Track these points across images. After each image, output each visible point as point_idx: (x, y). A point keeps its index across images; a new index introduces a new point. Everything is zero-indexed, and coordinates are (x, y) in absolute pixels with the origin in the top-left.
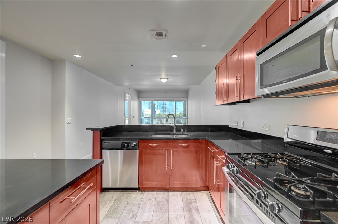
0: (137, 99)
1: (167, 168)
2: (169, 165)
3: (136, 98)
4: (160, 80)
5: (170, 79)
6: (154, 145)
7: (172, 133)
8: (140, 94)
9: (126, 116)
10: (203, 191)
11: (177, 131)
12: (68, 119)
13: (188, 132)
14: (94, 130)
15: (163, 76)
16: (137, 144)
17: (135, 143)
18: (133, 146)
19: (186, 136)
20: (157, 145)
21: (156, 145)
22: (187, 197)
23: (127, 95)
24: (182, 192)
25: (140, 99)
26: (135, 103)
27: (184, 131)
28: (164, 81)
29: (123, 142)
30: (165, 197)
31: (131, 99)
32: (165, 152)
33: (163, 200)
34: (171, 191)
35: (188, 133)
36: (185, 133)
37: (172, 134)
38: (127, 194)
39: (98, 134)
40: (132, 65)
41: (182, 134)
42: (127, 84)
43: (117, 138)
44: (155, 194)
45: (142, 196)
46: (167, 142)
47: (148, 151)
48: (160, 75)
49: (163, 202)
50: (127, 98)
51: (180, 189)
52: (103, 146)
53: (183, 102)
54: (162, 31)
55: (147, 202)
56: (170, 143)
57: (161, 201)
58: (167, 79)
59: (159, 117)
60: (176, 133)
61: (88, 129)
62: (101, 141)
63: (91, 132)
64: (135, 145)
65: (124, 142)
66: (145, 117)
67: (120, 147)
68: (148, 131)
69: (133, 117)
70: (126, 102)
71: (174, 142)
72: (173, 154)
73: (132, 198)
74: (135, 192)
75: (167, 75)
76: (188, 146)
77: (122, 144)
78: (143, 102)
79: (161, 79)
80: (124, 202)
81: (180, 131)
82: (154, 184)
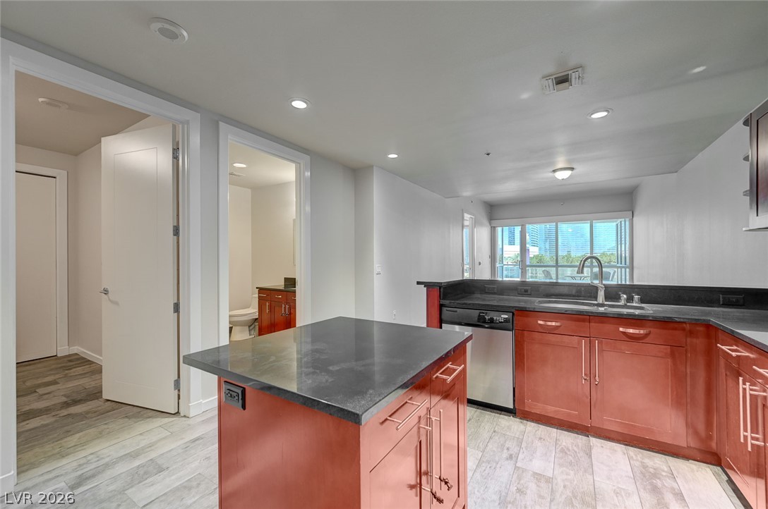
0: (488, 224)
1: (585, 379)
2: (590, 374)
3: (486, 221)
4: (551, 174)
5: (580, 169)
6: (549, 323)
7: (596, 302)
8: (494, 211)
9: (465, 262)
10: (698, 461)
11: (607, 297)
12: (377, 267)
13: (642, 301)
14: (428, 285)
15: (560, 165)
16: (511, 319)
17: (507, 316)
18: (501, 322)
19: (637, 312)
20: (558, 324)
21: (554, 324)
22: (644, 461)
23: (467, 216)
24: (626, 445)
25: (495, 223)
26: (483, 234)
27: (630, 299)
28: (563, 175)
29: (480, 313)
30: (580, 444)
31: (476, 223)
32: (580, 343)
33: (575, 449)
34: (594, 436)
35: (643, 305)
36: (634, 304)
37: (594, 305)
38: (489, 416)
39: (436, 293)
40: (488, 154)
41: (625, 306)
42: (467, 193)
43: (470, 304)
44: (554, 432)
45: (522, 427)
46: (584, 321)
47: (536, 335)
48: (553, 163)
49: (576, 452)
50: (466, 223)
51: (620, 438)
52: (444, 317)
53: (615, 224)
54: (570, 72)
55: (537, 442)
56: (592, 324)
57: (570, 448)
58: (572, 169)
59: (540, 263)
60: (606, 303)
61: (418, 283)
62: (441, 306)
63: (423, 290)
64: (506, 321)
65: (483, 313)
66: (505, 263)
67: (475, 321)
68: (529, 293)
69: (480, 264)
70: (464, 230)
71: (602, 322)
72: (601, 351)
73: (503, 426)
74: (506, 417)
75: (569, 161)
76: (646, 335)
77: (479, 316)
78: (499, 229)
79: (554, 171)
80: (486, 428)
81: (618, 298)
82: (550, 410)
